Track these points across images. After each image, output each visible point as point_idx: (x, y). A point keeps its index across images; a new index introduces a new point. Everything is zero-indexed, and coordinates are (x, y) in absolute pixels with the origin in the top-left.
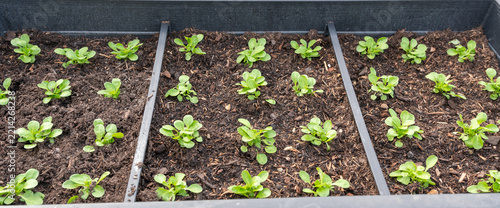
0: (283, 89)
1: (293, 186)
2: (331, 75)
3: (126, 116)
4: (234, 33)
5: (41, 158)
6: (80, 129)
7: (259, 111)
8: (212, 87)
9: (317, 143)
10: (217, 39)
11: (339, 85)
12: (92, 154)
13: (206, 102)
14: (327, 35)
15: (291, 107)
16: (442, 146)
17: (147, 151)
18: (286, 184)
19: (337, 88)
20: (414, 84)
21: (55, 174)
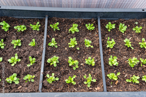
0: (82, 42)
1: (82, 78)
2: (97, 37)
3: (38, 53)
4: (68, 18)
5: (17, 68)
6: (25, 57)
7: (75, 51)
8: (62, 40)
9: (90, 64)
10: (63, 21)
11: (98, 42)
12: (30, 67)
13: (60, 46)
14: (97, 20)
15: (84, 50)
16: (123, 65)
17: (44, 67)
18: (80, 77)
19: (97, 43)
20: (120, 40)
21: (21, 73)
